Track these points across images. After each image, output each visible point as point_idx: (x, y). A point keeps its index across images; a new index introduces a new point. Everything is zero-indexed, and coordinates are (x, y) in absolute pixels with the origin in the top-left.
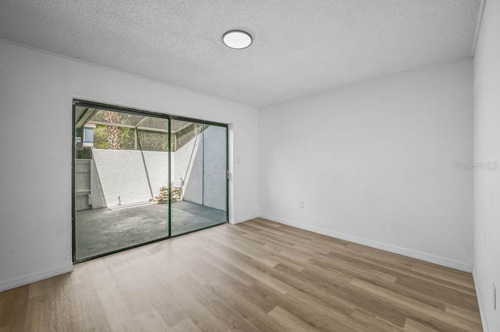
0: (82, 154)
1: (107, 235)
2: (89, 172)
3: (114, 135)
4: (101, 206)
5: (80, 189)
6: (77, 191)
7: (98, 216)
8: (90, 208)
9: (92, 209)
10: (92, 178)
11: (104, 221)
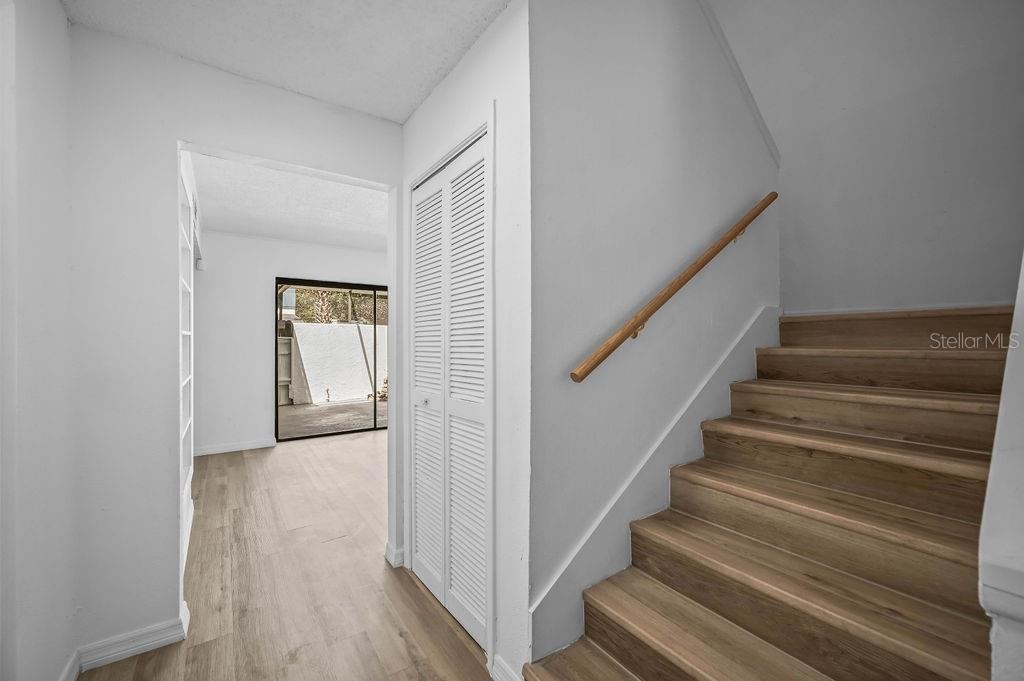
0: (284, 330)
1: (309, 427)
2: (290, 354)
3: (323, 300)
4: (304, 401)
5: (282, 378)
6: (279, 379)
7: (300, 411)
8: (291, 402)
9: (293, 404)
10: (293, 362)
11: (306, 416)
